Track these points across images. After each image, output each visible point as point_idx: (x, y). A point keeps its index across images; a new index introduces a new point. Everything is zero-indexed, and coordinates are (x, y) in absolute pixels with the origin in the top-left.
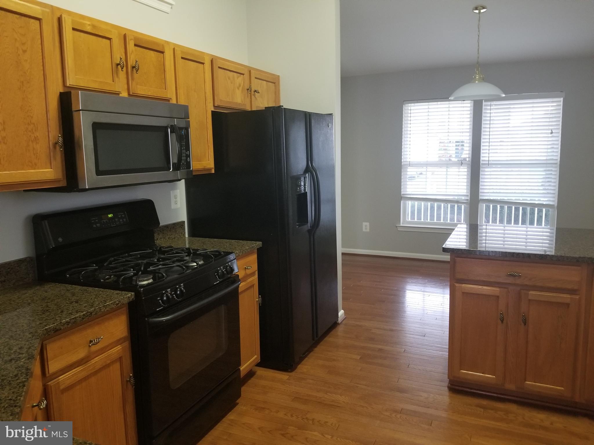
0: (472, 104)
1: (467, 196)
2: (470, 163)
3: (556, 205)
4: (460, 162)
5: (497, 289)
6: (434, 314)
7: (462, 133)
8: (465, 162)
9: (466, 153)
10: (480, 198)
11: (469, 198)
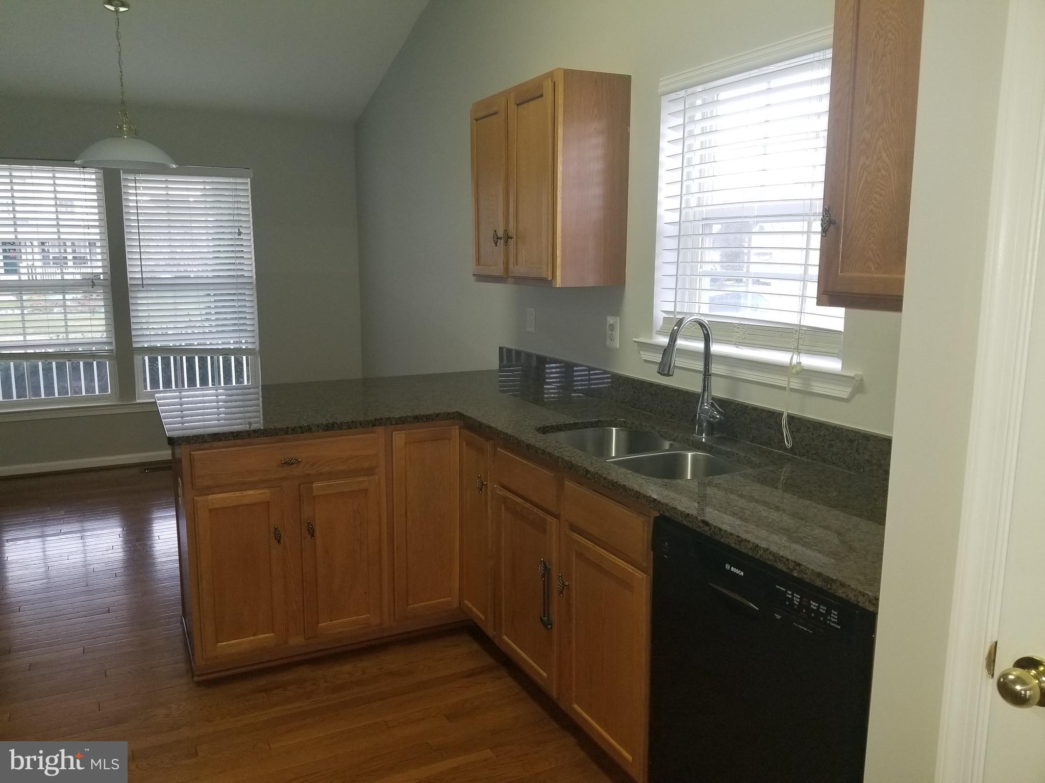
0: (101, 176)
1: (110, 343)
2: (108, 283)
3: (258, 349)
4: (90, 281)
5: (266, 491)
6: (107, 568)
7: (88, 227)
8: (98, 281)
9: (98, 265)
10: (135, 345)
11: (113, 347)
